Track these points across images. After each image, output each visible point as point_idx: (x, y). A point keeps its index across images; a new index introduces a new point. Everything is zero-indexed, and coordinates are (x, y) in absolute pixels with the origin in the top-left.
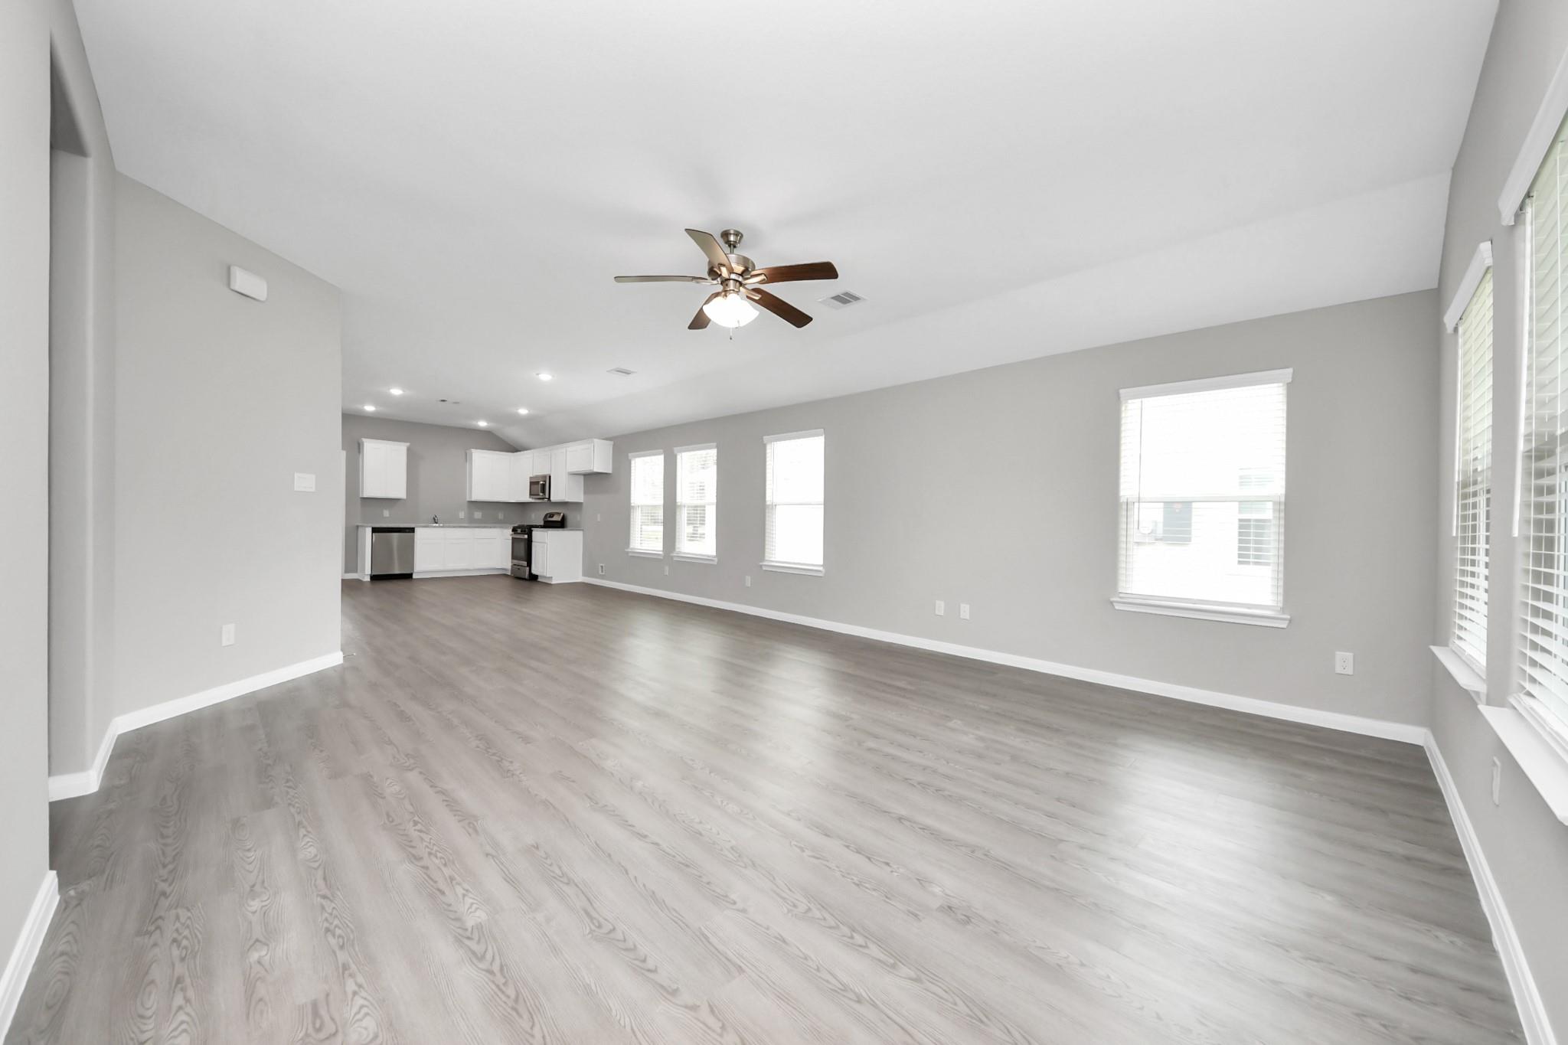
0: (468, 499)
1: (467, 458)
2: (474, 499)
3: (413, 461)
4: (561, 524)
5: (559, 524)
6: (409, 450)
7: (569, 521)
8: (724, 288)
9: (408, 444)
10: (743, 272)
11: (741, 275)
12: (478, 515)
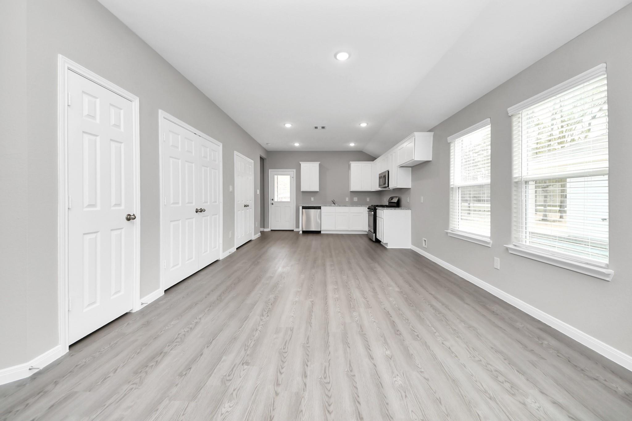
0: (350, 191)
1: (349, 167)
2: (351, 191)
3: (322, 171)
4: (397, 205)
5: (395, 205)
6: (320, 165)
7: (403, 202)
9: (319, 163)
12: (356, 199)
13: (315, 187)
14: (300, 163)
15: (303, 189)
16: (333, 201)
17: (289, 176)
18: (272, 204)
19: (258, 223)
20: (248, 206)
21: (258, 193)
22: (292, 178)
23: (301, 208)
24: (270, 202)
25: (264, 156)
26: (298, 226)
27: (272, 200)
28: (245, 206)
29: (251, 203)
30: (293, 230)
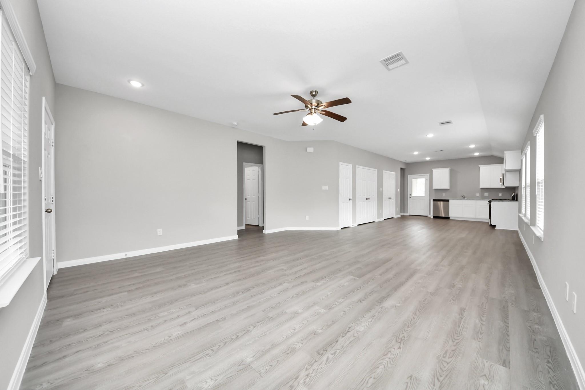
3: (452, 174)
6: (450, 170)
8: (311, 111)
9: (449, 168)
10: (317, 105)
11: (317, 106)
13: (446, 186)
14: (432, 169)
15: (435, 187)
16: (463, 196)
17: (424, 179)
18: (410, 198)
19: (399, 209)
20: (391, 198)
21: (399, 191)
22: (426, 180)
23: (432, 201)
24: (409, 196)
25: (403, 167)
26: (430, 214)
27: (411, 195)
28: (389, 198)
29: (393, 196)
30: (427, 216)
